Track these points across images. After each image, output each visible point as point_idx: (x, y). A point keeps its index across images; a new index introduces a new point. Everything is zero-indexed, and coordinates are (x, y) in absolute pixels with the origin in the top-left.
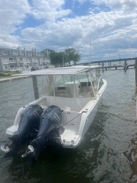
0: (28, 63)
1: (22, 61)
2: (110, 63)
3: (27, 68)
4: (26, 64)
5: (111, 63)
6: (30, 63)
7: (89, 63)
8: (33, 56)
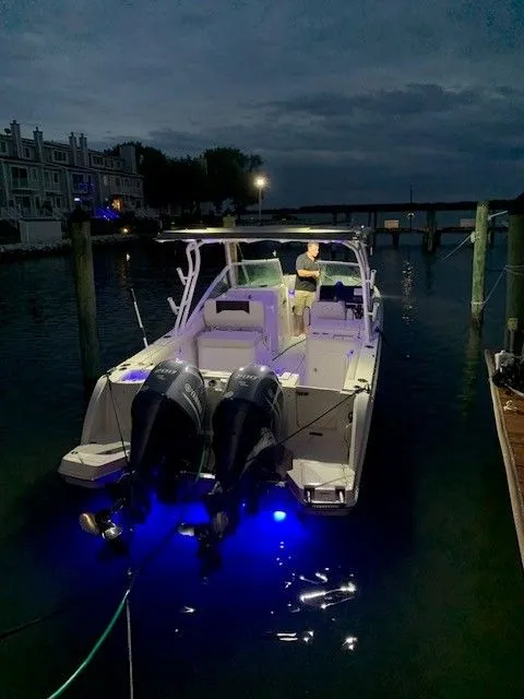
0: (48, 194)
1: (25, 184)
2: (373, 214)
3: (47, 215)
4: (43, 199)
5: (376, 216)
6: (59, 192)
7: (295, 211)
8: (73, 166)
